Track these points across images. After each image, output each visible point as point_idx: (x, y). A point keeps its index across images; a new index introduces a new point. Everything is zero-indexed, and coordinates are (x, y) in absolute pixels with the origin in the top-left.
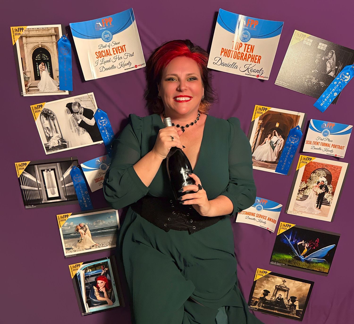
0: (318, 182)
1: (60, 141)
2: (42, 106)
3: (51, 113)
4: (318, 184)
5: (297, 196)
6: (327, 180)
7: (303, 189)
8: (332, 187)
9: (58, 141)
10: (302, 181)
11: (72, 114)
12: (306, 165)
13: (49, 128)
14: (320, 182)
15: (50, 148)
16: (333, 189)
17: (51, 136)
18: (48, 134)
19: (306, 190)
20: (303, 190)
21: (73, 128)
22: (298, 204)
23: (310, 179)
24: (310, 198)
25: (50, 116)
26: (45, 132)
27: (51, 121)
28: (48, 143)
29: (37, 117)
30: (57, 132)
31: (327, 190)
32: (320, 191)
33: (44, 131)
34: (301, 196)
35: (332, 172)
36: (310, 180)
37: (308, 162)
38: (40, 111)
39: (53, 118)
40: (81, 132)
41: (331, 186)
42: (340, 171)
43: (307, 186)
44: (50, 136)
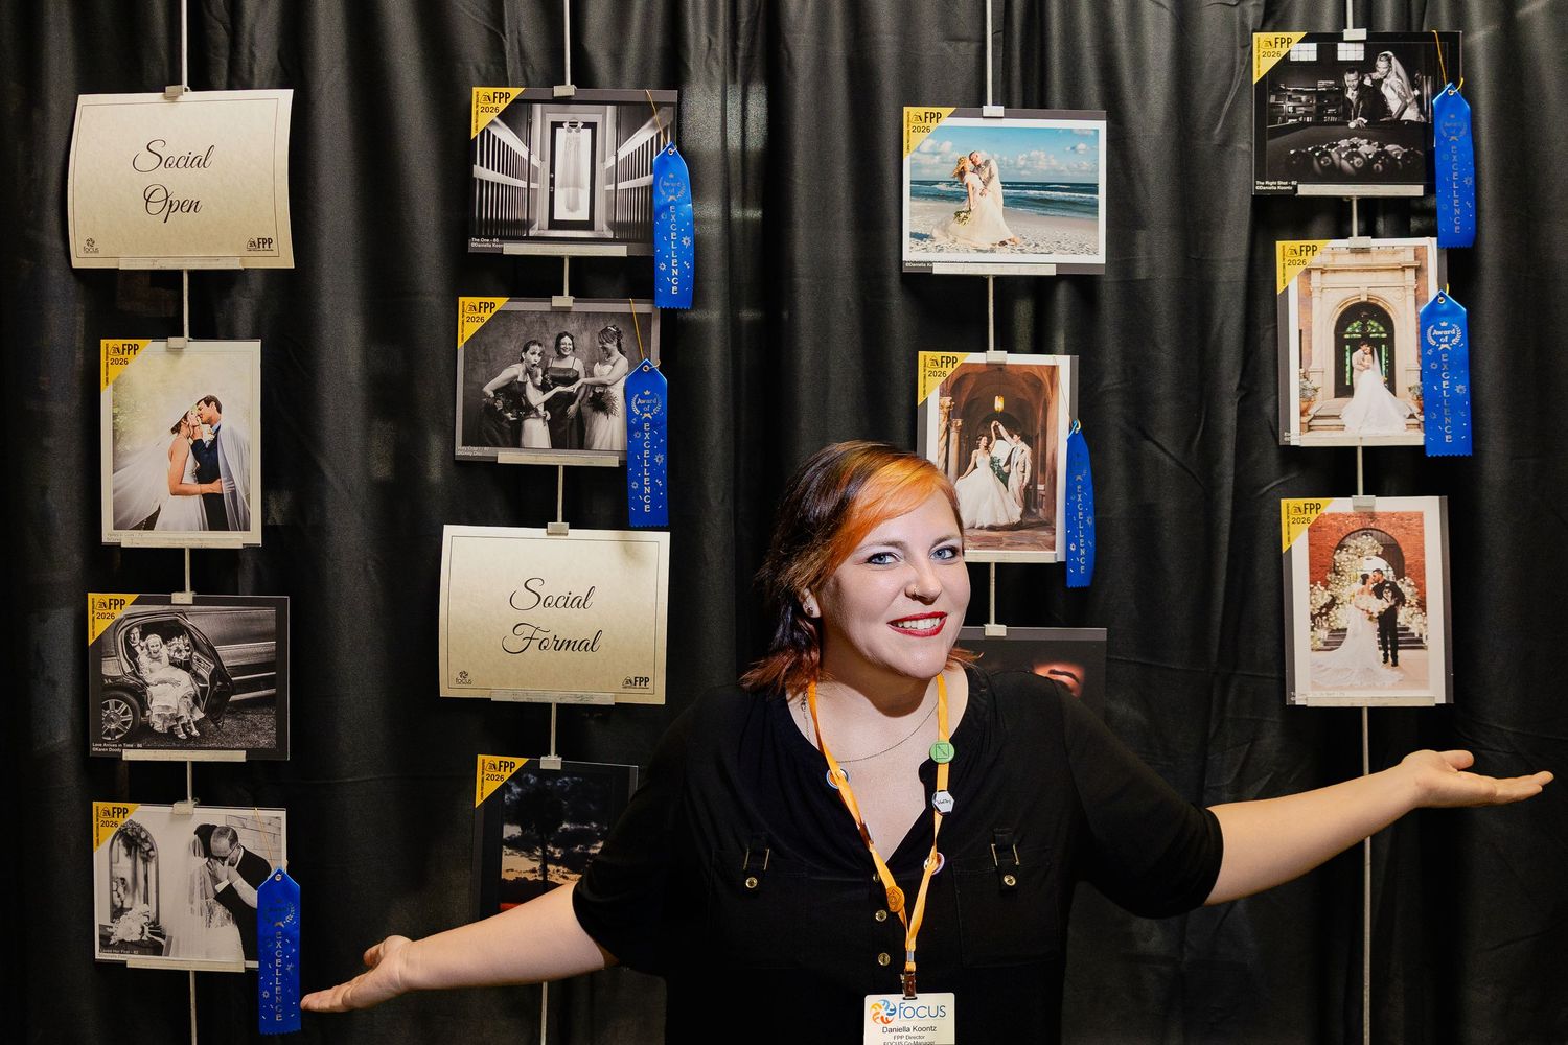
0: (1365, 578)
1: (147, 929)
2: (125, 811)
3: (145, 840)
4: (1364, 583)
5: (1312, 637)
6: (1391, 563)
7: (1322, 608)
8: (1413, 584)
9: (143, 928)
10: (1311, 583)
11: (207, 859)
12: (1309, 529)
13: (129, 880)
14: (1371, 574)
15: (111, 942)
16: (1417, 590)
17: (125, 906)
18: (118, 899)
19: (1334, 609)
20: (1324, 611)
21: (198, 902)
22: (1322, 666)
23: (1335, 571)
24: (1355, 636)
25: (141, 846)
26: (112, 891)
27: (140, 862)
28: (112, 924)
29: (103, 841)
30: (146, 901)
31: (1399, 598)
32: (1379, 606)
33: (111, 886)
34: (1323, 634)
35: (1398, 534)
36: (1337, 573)
37: (1313, 517)
38: (116, 824)
39: (148, 854)
40: (216, 920)
41: (1408, 580)
42: (1422, 525)
43: (1331, 595)
44: (122, 907)
